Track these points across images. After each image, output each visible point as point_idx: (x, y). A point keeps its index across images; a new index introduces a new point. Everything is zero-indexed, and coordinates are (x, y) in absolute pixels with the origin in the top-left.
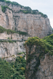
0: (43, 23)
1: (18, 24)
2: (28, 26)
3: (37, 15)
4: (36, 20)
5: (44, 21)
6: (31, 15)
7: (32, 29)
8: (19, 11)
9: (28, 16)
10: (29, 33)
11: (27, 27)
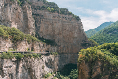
0: (75, 28)
1: (39, 27)
2: (54, 31)
3: (67, 16)
4: (66, 22)
5: (77, 25)
6: (59, 15)
7: (60, 36)
8: (42, 8)
9: (55, 15)
10: (56, 41)
11: (53, 33)
